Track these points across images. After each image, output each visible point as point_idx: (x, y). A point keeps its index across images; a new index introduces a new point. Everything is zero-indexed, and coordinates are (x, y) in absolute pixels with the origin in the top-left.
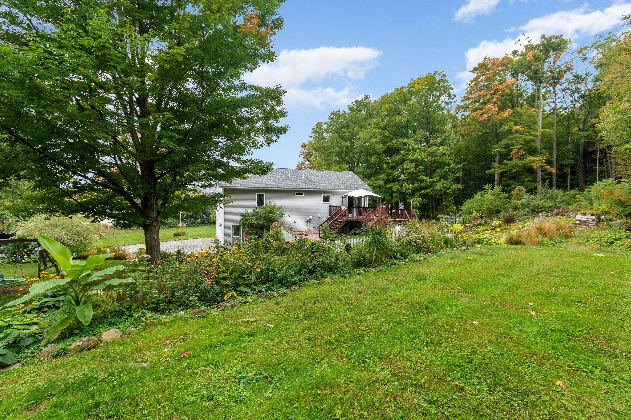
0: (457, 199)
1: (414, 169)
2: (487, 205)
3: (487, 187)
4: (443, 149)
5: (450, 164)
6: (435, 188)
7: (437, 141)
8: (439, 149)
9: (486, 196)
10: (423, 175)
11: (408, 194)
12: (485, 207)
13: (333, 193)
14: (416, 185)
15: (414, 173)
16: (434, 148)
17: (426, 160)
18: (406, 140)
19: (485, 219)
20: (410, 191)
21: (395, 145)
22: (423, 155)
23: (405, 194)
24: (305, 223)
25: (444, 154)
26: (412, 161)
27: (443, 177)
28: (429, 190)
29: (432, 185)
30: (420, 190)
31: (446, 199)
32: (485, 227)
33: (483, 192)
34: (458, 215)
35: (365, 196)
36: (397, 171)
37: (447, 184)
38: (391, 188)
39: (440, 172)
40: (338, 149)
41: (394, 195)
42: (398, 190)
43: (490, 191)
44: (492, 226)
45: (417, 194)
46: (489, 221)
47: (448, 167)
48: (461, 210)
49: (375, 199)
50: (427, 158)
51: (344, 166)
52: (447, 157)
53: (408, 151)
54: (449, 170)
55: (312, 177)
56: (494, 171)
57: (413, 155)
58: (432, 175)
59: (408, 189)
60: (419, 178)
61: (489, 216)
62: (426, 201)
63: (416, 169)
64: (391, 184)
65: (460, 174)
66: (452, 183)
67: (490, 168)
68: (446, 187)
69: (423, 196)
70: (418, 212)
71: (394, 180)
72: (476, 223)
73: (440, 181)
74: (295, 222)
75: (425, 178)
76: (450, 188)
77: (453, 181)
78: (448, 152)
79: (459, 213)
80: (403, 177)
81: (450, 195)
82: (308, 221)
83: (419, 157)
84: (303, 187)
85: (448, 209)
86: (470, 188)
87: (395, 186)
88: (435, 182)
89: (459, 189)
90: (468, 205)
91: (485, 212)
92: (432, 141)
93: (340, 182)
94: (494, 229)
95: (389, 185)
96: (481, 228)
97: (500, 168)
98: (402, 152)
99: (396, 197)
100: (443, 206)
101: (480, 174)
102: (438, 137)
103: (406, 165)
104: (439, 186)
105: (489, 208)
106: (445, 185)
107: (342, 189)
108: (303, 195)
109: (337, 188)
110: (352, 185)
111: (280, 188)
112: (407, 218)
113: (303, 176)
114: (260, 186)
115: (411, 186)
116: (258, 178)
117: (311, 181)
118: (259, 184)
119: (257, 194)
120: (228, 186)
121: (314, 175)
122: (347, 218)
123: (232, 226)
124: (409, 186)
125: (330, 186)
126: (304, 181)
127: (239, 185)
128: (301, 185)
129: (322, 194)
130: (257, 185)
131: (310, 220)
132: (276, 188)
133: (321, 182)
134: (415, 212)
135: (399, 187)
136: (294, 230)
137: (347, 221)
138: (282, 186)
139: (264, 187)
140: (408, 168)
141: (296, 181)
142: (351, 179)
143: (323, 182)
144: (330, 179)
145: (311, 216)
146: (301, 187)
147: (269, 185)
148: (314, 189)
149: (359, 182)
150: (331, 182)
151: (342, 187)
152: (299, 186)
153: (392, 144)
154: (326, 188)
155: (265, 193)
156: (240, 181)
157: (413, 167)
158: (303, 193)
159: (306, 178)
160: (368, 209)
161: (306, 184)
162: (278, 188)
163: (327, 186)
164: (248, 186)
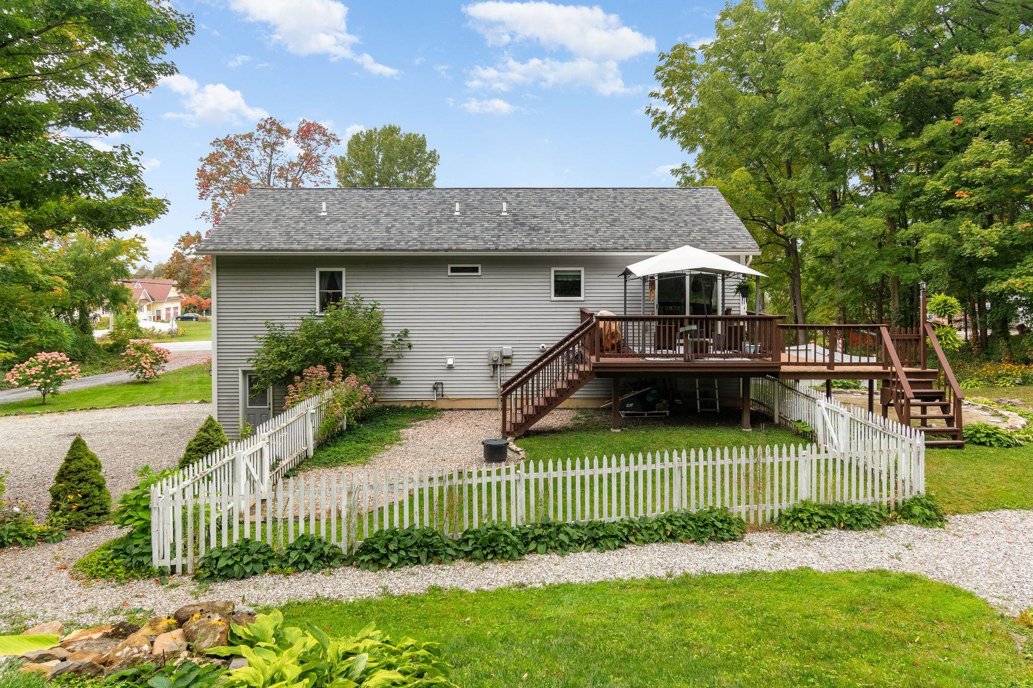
1: (1007, 161)
11: (980, 263)
13: (596, 264)
14: (1023, 226)
15: (1010, 180)
18: (980, 59)
20: (991, 251)
21: (936, 83)
23: (973, 263)
24: (489, 371)
26: (998, 134)
38: (915, 240)
42: (941, 247)
53: (985, 96)
55: (541, 211)
57: (1003, 111)
59: (985, 243)
63: (1017, 162)
64: (916, 228)
71: (927, 212)
74: (450, 367)
80: (964, 197)
84: (480, 245)
87: (930, 235)
93: (637, 224)
95: (904, 234)
98: (961, 105)
103: (976, 149)
107: (626, 249)
108: (479, 274)
109: (610, 245)
110: (679, 232)
111: (390, 250)
112: (891, 364)
113: (505, 209)
114: (328, 244)
115: (995, 233)
116: (344, 222)
117: (523, 224)
118: (328, 239)
119: (321, 273)
120: (223, 250)
121: (554, 204)
122: (598, 360)
123: (240, 373)
124: (986, 232)
125: (585, 239)
126: (500, 224)
127: (257, 246)
128: (475, 238)
129: (553, 270)
130: (321, 243)
131: (506, 361)
132: (376, 250)
133: (560, 226)
134: (939, 337)
135: (945, 238)
136: (448, 392)
137: (595, 370)
138: (403, 245)
139: (336, 250)
140: (981, 164)
141: (469, 225)
142: (694, 210)
143: (567, 226)
144: (602, 216)
145: (510, 347)
146: (469, 244)
147: (360, 243)
148: (515, 250)
149: (717, 221)
150: (598, 226)
151: (631, 242)
152: (463, 243)
153: (925, 82)
154: (561, 247)
155: (343, 270)
156: (275, 233)
157: (1001, 157)
158: (479, 266)
159: (514, 215)
160: (690, 324)
161: (493, 236)
162: (382, 250)
163: (570, 241)
164: (286, 247)
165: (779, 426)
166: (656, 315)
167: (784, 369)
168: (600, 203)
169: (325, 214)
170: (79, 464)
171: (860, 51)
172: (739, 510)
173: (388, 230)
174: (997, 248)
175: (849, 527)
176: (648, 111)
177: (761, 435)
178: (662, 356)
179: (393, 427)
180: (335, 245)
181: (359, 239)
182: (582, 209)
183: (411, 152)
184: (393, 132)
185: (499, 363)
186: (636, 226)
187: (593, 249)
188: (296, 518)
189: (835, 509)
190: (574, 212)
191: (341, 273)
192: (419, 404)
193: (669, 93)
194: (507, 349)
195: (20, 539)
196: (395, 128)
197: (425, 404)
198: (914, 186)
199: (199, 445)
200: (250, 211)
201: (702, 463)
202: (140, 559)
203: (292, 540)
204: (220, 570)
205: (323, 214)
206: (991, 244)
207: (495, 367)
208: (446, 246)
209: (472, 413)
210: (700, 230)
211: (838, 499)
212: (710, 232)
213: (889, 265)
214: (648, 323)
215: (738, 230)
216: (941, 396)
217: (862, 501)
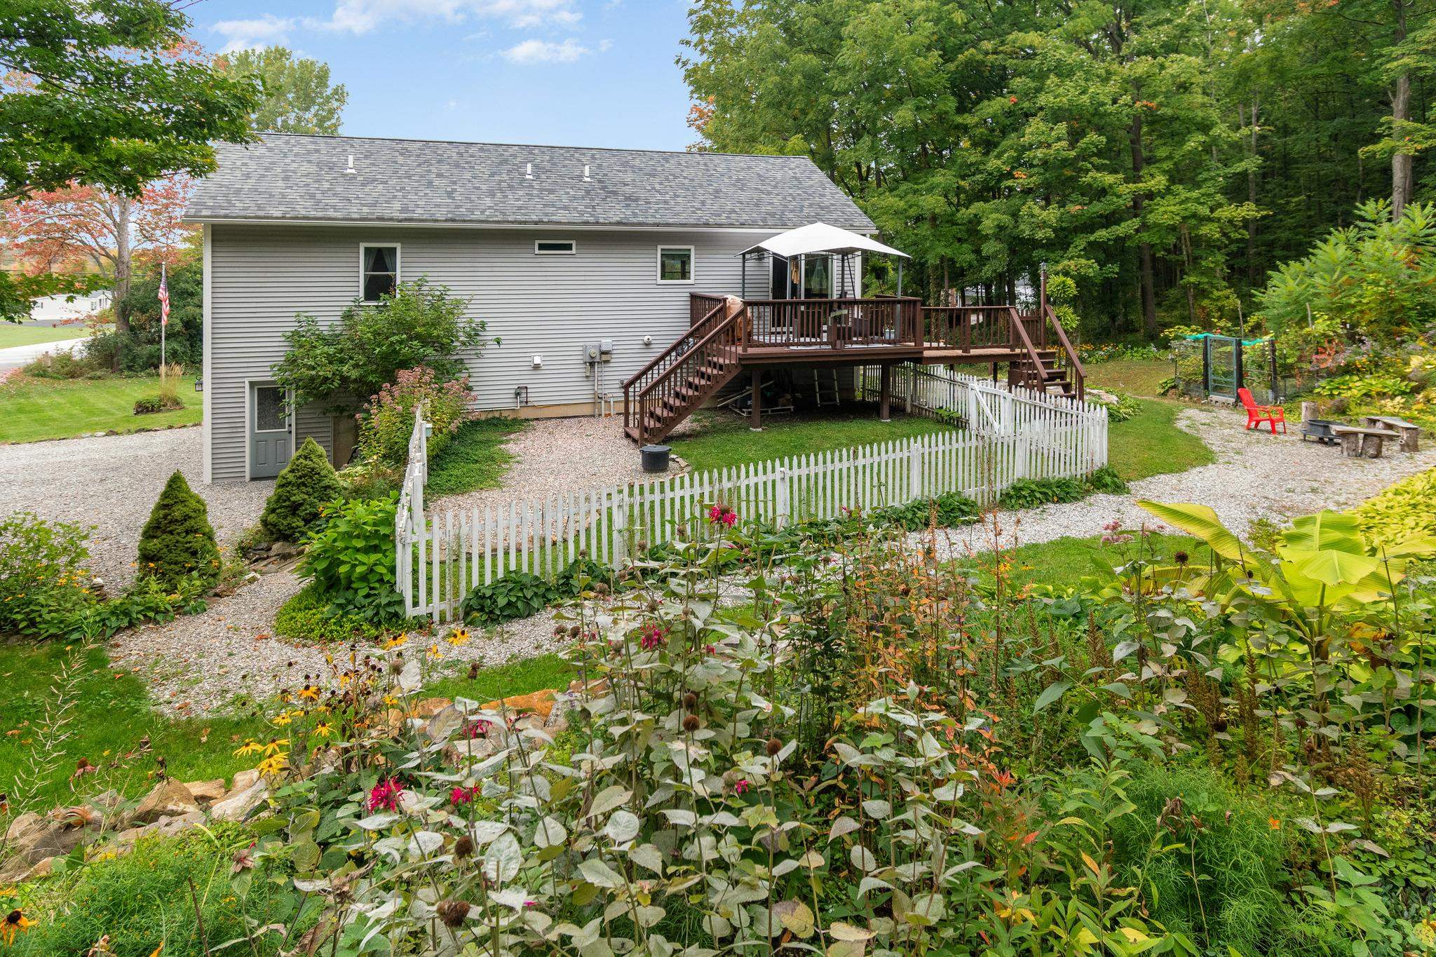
0: (1240, 263)
1: (1064, 144)
2: (1376, 283)
3: (1370, 208)
4: (1181, 65)
5: (1213, 125)
6: (1151, 218)
7: (1155, 37)
8: (1162, 67)
9: (1368, 247)
10: (1098, 168)
11: (1040, 244)
12: (1369, 294)
13: (705, 241)
14: (1074, 209)
15: (1065, 162)
16: (1142, 66)
17: (1110, 108)
18: (1032, 37)
19: (1369, 345)
20: (1050, 233)
21: (991, 58)
22: (1103, 92)
23: (1033, 243)
24: (581, 371)
25: (1184, 87)
26: (1056, 116)
27: (1183, 175)
28: (1126, 228)
29: (1137, 206)
30: (1089, 227)
31: (1196, 260)
32: (1373, 383)
33: (1352, 233)
34: (1246, 328)
35: (845, 253)
36: (998, 157)
37: (1197, 200)
38: (976, 220)
39: (1170, 157)
40: (777, 79)
41: (989, 248)
42: (1001, 228)
43: (1386, 227)
44: (1404, 377)
45: (1081, 242)
46: (1389, 354)
47: (1202, 138)
48: (1259, 307)
49: (880, 263)
50: (1115, 101)
51: (796, 140)
52: (1199, 99)
53: (1041, 76)
54: (1207, 149)
55: (628, 177)
56: (1392, 152)
57: (1059, 93)
58: (1137, 168)
59: (1044, 224)
60: (1086, 179)
61: (1389, 334)
62: (1113, 269)
63: (1072, 145)
64: (977, 207)
65: (1251, 164)
66: (1218, 197)
67: (1376, 138)
68: (1194, 216)
69: (1102, 252)
70: (1073, 320)
71: (989, 191)
72: (1329, 363)
73: (1168, 190)
74: (537, 367)
75: (1109, 179)
76: (1210, 220)
77: (1225, 191)
78: (1199, 79)
79: (1253, 320)
80: (1022, 178)
81: (1212, 246)
82: (596, 361)
83: (1085, 98)
84: (574, 216)
85: (1205, 303)
86: (1289, 222)
87: (991, 216)
88: (1150, 195)
89: (1246, 223)
90: (1292, 284)
91: (1372, 316)
92: (1135, 39)
93: (744, 196)
94: (1416, 390)
95: (965, 214)
96: (1355, 387)
97: (1417, 137)
98: (1017, 82)
99: (995, 257)
100: (1185, 288)
101: (1326, 169)
102: (1159, 23)
103: (1034, 129)
104: (1165, 212)
105: (1387, 299)
106: (1192, 207)
107: (742, 225)
108: (574, 251)
109: (723, 219)
110: (791, 207)
111: (464, 221)
112: (1023, 345)
113: (587, 173)
114: (378, 212)
115: (1052, 214)
116: (386, 183)
117: (615, 193)
118: (374, 205)
119: (367, 249)
120: (226, 216)
121: (641, 169)
122: (744, 350)
123: (247, 385)
124: (1045, 213)
125: (693, 212)
126: (588, 192)
127: (275, 213)
128: (565, 208)
129: (660, 247)
130: (365, 210)
131: (604, 358)
132: (446, 221)
133: (659, 197)
134: (1059, 318)
135: (1006, 219)
136: (534, 398)
137: (743, 362)
138: (477, 215)
139: (391, 219)
140: (1040, 145)
141: (551, 191)
142: (795, 183)
143: (667, 197)
144: (701, 186)
145: (609, 340)
146: (562, 216)
147: (419, 211)
148: (618, 223)
149: (824, 196)
150: (701, 198)
151: (745, 217)
152: (553, 214)
153: (981, 57)
154: (671, 221)
155: (398, 246)
156: (292, 195)
157: (1059, 139)
158: (574, 243)
159: (600, 181)
160: (839, 308)
161: (586, 207)
162: (453, 220)
163: (677, 214)
164: (320, 214)
165: (911, 415)
166: (771, 299)
167: (927, 354)
168: (692, 170)
169: (353, 171)
170: (184, 509)
171: (922, 18)
172: (971, 492)
173: (450, 195)
174: (1055, 230)
175: (1061, 500)
176: (677, 62)
177: (901, 426)
178: (805, 344)
179: (487, 442)
180: (387, 213)
181: (417, 206)
182: (676, 177)
183: (308, 84)
184: (282, 55)
185: (597, 359)
186: (743, 199)
187: (707, 225)
188: (494, 550)
189: (1045, 484)
190: (667, 179)
191: (394, 249)
192: (497, 415)
193: (701, 41)
194: (606, 343)
195: (151, 614)
196: (284, 50)
197: (505, 414)
198: (972, 164)
199: (300, 477)
200: (239, 163)
201: (941, 448)
202: (391, 610)
203: (500, 575)
204: (502, 610)
205: (349, 171)
206: (1050, 227)
207: (592, 364)
208: (534, 218)
209: (566, 421)
210: (811, 205)
211: (1045, 475)
212: (822, 208)
213: (946, 246)
214: (761, 309)
215: (849, 206)
216: (1062, 376)
217: (1062, 475)
